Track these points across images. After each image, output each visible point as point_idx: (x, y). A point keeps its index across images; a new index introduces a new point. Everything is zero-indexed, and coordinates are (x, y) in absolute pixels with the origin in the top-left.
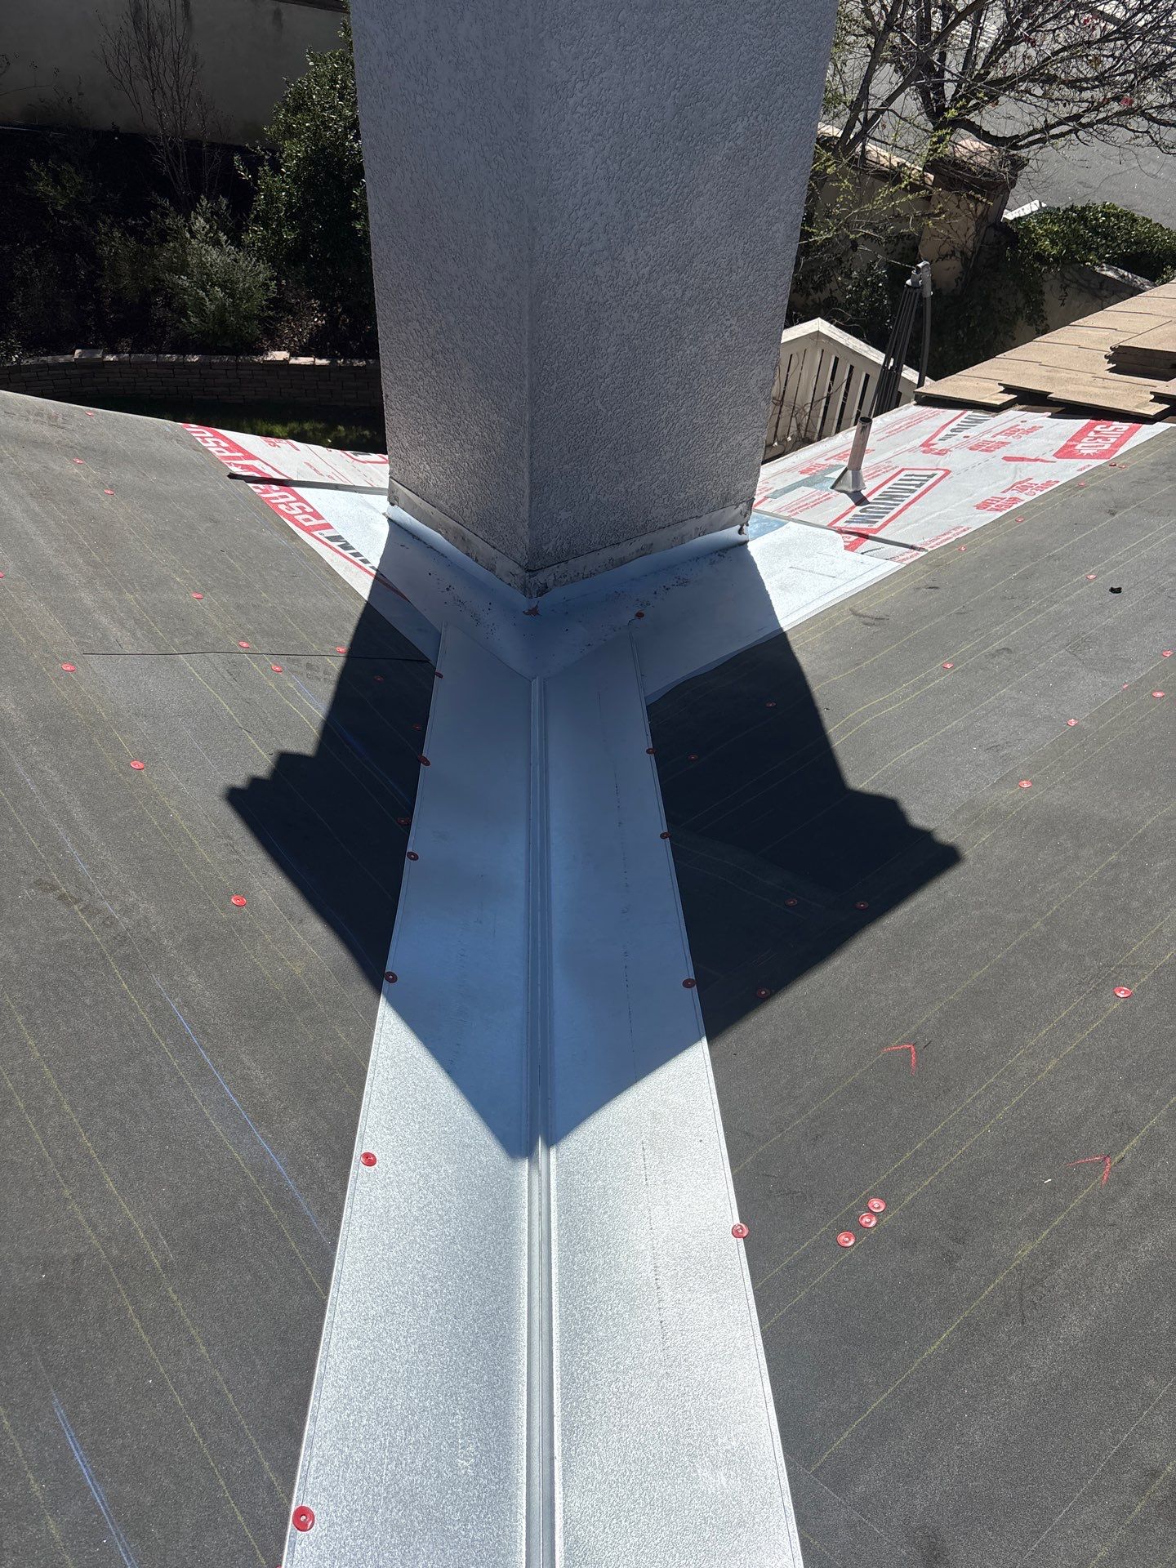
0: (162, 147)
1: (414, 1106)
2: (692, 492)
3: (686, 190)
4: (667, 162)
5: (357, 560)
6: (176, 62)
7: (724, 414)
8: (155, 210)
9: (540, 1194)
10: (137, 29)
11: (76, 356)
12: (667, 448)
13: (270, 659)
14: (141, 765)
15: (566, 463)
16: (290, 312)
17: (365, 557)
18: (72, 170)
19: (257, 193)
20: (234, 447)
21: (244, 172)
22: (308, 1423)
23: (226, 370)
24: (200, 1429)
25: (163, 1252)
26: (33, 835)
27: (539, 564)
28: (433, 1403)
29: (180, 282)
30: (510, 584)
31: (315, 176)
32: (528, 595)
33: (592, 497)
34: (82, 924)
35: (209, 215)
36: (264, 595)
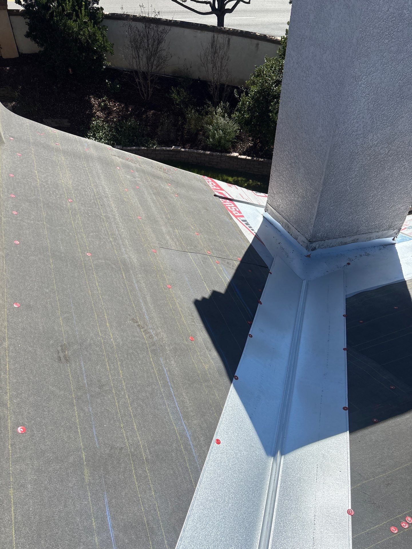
0: (212, 85)
1: (237, 427)
2: (377, 223)
3: (397, 115)
4: (392, 105)
5: (250, 229)
6: (222, 59)
7: (395, 197)
8: (206, 105)
9: (276, 472)
10: (212, 47)
11: (173, 148)
12: (371, 206)
13: (216, 259)
14: (170, 287)
15: (332, 206)
16: (242, 140)
17: (253, 228)
18: (184, 91)
19: (239, 102)
20: (217, 185)
21: (237, 95)
22: (182, 531)
23: (218, 157)
24: (147, 522)
25: (147, 455)
26: (134, 303)
27: (314, 240)
28: (225, 539)
29: (209, 127)
30: (302, 245)
31: (259, 98)
32: (308, 250)
33: (339, 219)
34: (143, 335)
35: (222, 108)
36: (218, 237)
